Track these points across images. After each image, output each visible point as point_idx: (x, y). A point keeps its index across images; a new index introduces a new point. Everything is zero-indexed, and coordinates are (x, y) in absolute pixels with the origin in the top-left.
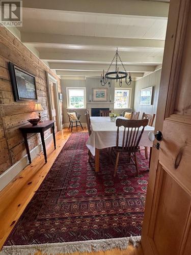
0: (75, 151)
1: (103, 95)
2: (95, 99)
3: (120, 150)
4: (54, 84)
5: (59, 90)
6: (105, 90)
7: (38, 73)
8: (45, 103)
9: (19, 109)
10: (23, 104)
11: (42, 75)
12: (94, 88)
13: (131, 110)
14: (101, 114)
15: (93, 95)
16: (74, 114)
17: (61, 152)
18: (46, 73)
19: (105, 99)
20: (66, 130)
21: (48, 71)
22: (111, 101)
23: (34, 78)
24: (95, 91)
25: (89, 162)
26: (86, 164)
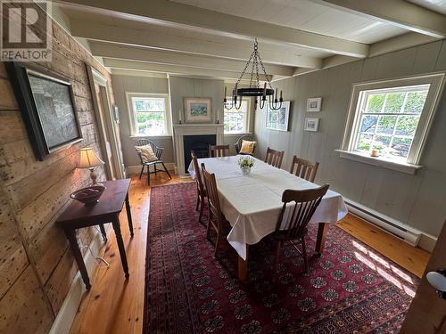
0: (177, 235)
1: (203, 110)
2: (190, 118)
3: (283, 236)
4: (100, 87)
5: (111, 100)
6: (208, 102)
7: (72, 72)
8: (93, 137)
9: (50, 176)
10: (55, 159)
11: (80, 73)
12: (188, 98)
13: (251, 136)
14: (212, 152)
15: (184, 110)
16: (148, 147)
17: (150, 241)
18: (86, 67)
19: (207, 118)
20: (135, 182)
21: (89, 60)
22: (219, 122)
23: (69, 88)
24: (189, 102)
25: (218, 259)
26: (212, 263)
